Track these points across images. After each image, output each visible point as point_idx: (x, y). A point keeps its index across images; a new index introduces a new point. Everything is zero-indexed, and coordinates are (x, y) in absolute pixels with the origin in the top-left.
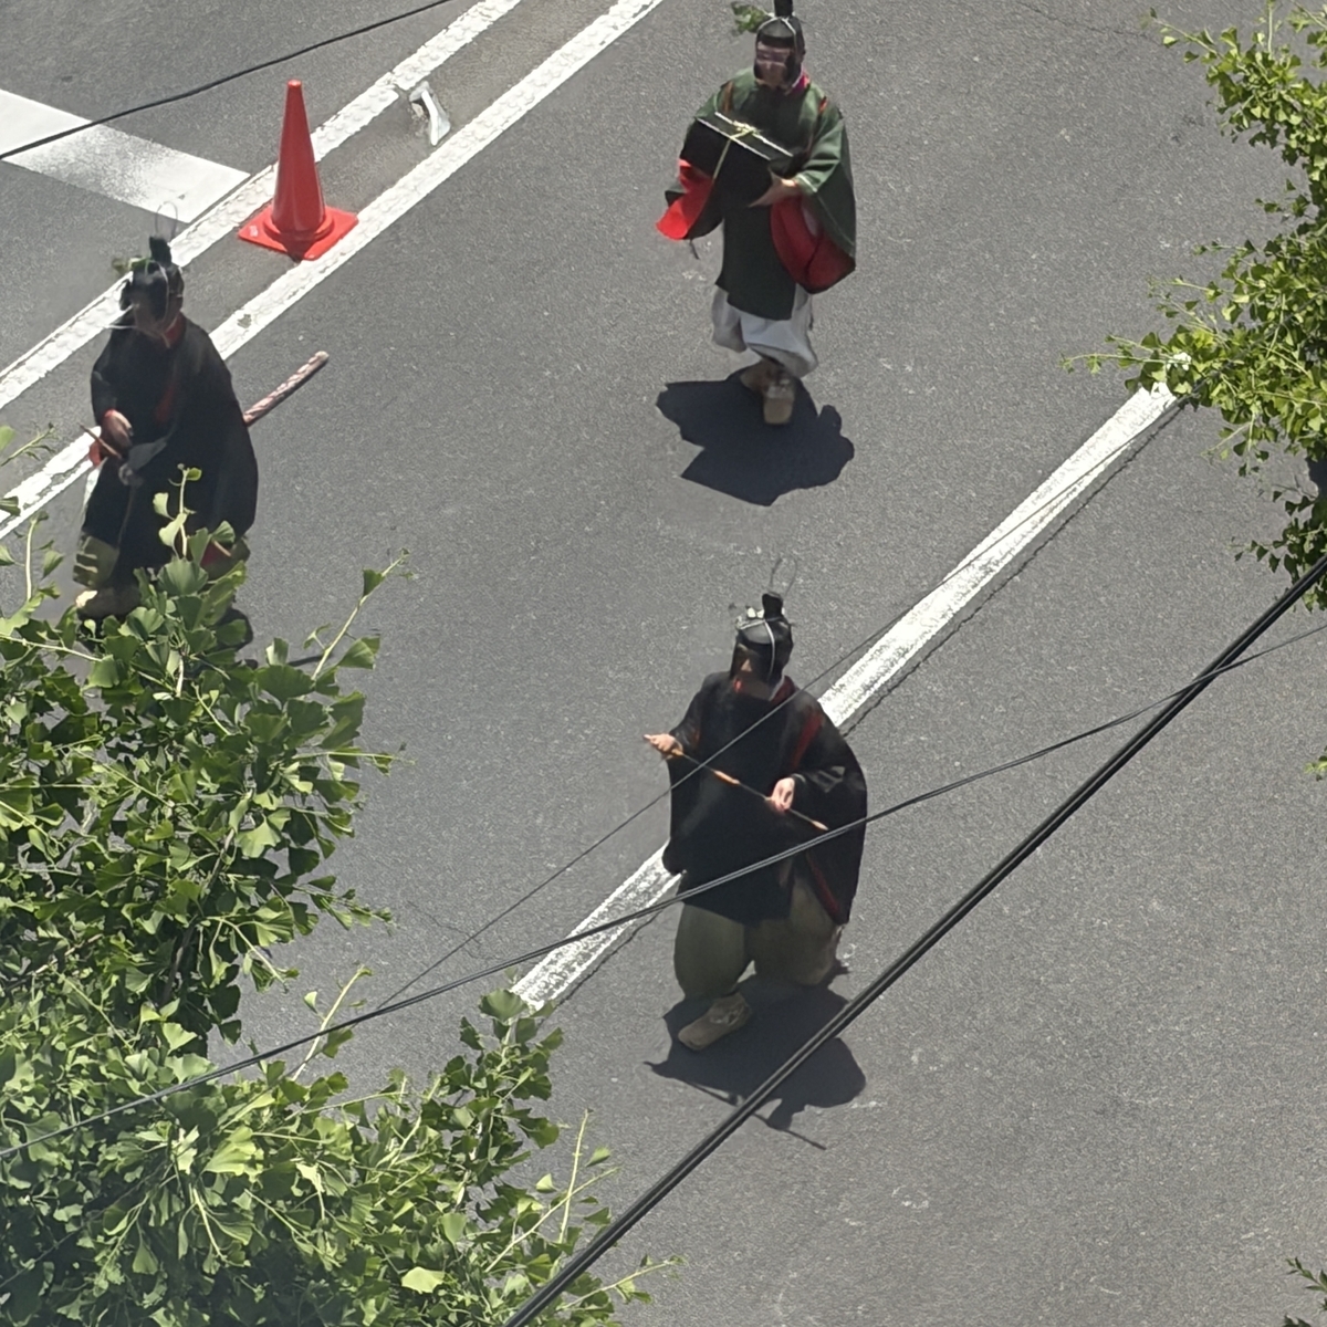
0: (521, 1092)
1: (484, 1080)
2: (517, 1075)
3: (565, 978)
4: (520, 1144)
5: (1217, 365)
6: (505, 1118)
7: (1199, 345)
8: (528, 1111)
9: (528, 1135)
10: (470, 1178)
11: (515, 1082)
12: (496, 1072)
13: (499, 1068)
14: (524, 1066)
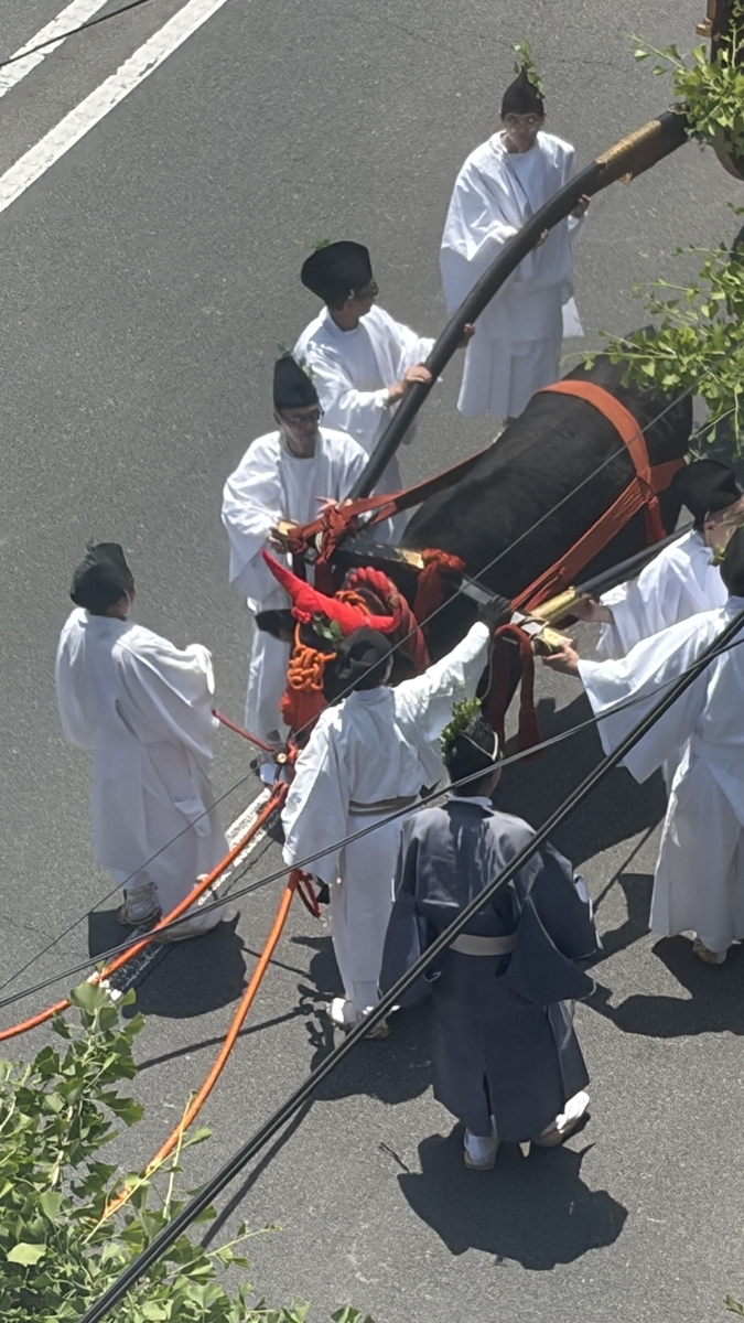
0: (108, 1076)
1: (73, 1067)
2: (103, 1060)
3: (136, 967)
4: (109, 1124)
5: (700, 358)
6: (94, 1102)
7: (683, 340)
8: (115, 1093)
9: (117, 1114)
10: (63, 1159)
11: (101, 1067)
12: (84, 1060)
13: (85, 1056)
14: (108, 1052)
